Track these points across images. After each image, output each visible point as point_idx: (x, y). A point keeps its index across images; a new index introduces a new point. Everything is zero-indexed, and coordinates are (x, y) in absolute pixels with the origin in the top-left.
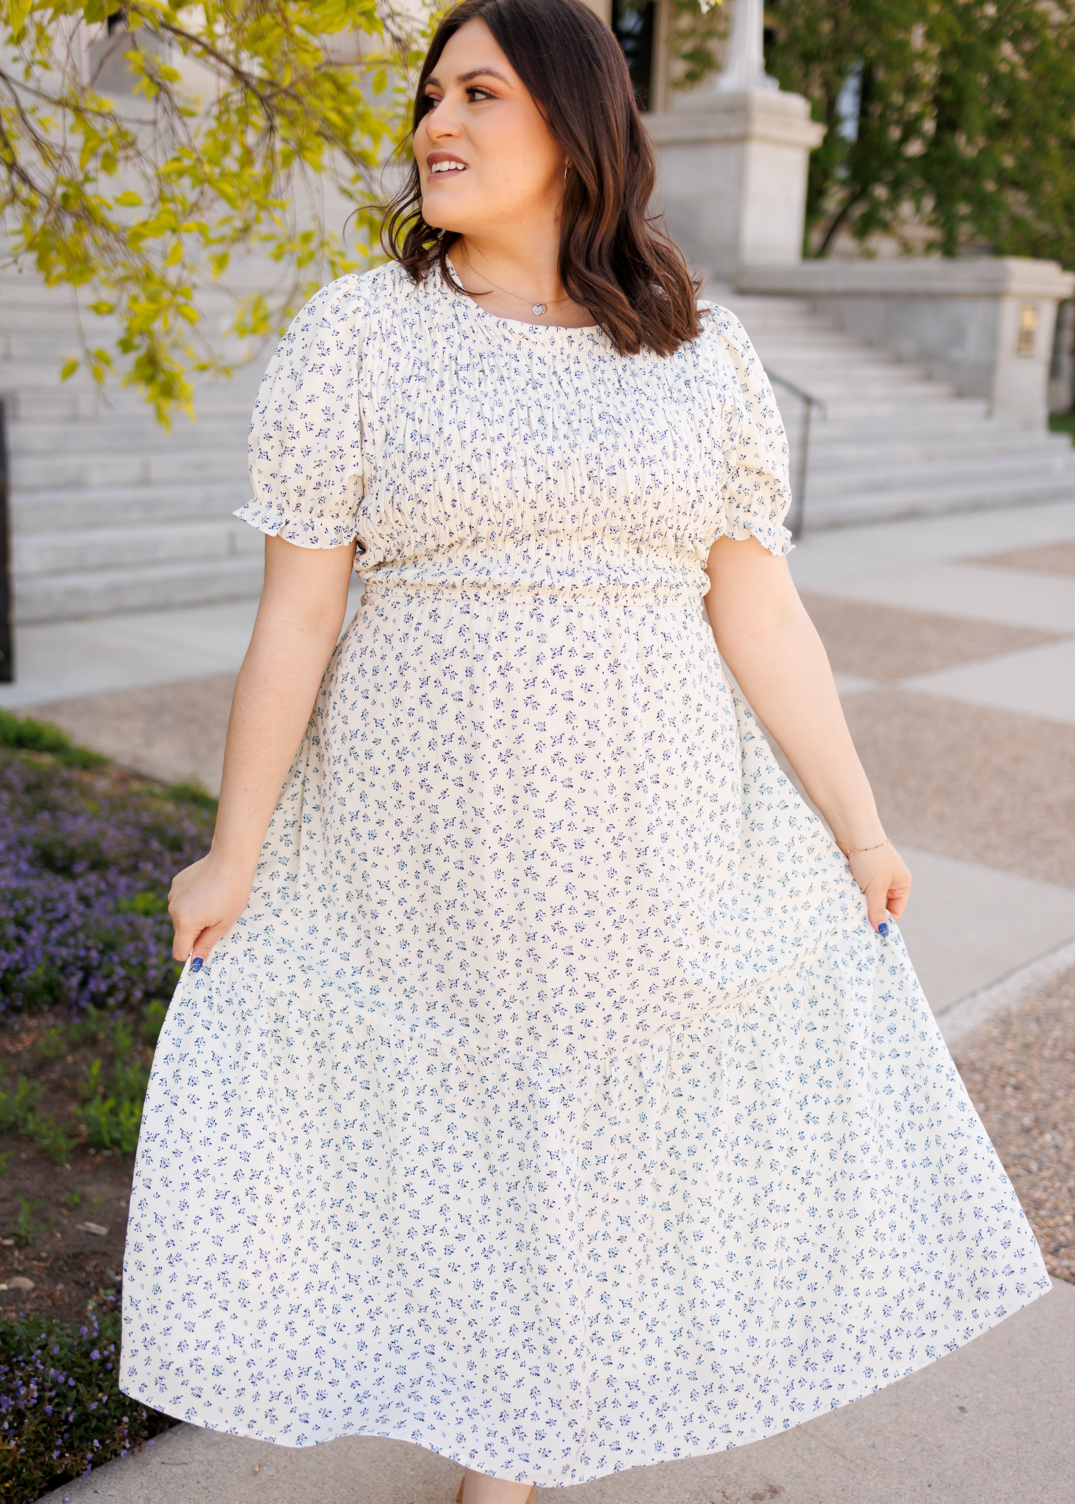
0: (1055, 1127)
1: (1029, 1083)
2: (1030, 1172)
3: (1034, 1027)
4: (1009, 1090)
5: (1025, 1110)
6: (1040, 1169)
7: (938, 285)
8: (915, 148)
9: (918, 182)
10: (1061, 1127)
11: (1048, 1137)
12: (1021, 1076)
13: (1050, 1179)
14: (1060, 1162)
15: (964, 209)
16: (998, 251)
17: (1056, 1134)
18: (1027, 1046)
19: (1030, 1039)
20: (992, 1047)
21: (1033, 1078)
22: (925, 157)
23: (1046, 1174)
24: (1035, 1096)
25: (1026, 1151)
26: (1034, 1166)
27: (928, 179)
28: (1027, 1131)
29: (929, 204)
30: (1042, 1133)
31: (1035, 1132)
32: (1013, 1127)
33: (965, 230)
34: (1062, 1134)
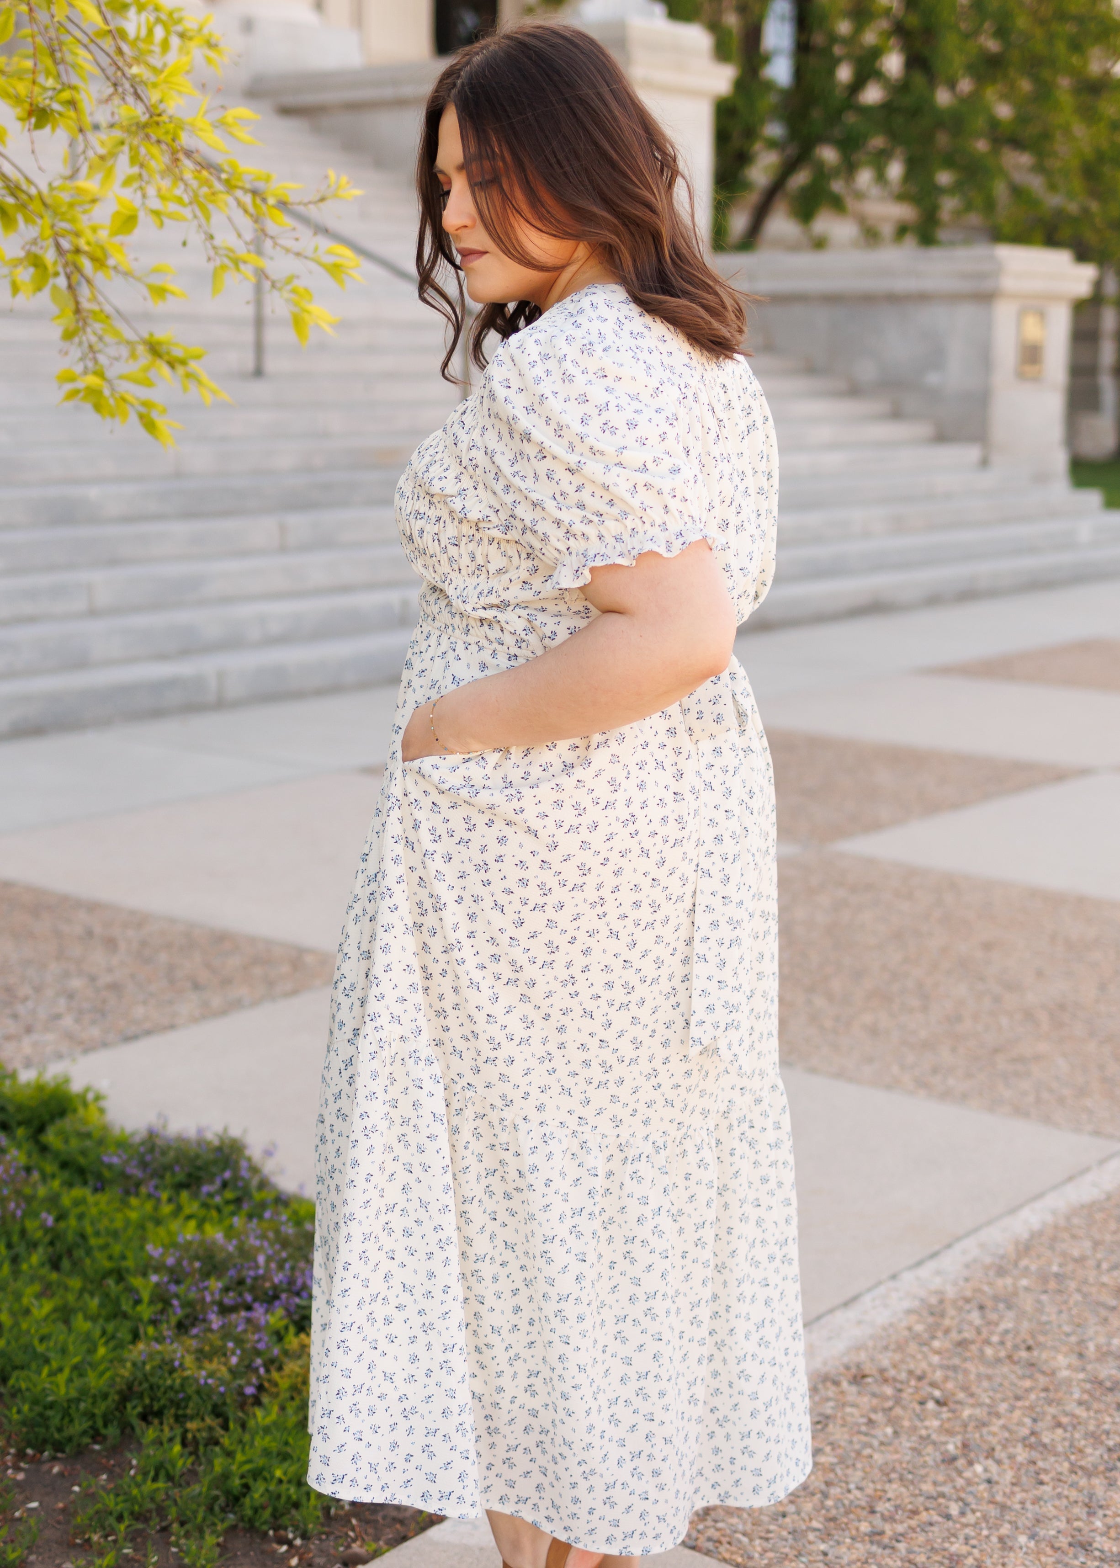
0: (990, 1453)
1: (961, 1396)
2: (948, 1517)
3: (975, 1317)
4: (931, 1405)
5: (950, 1433)
6: (963, 1514)
7: (902, 285)
8: (872, 95)
9: (878, 142)
10: (1000, 1454)
11: (979, 1468)
12: (950, 1385)
13: (975, 1525)
14: (992, 1502)
15: (944, 178)
16: (998, 236)
17: (990, 1462)
18: (962, 1344)
19: (968, 1335)
20: (913, 1347)
21: (965, 1389)
22: (887, 108)
23: (970, 1518)
24: (966, 1413)
25: (946, 1489)
26: (954, 1509)
27: (893, 136)
28: (950, 1460)
29: (895, 170)
30: (971, 1463)
31: (961, 1463)
32: (931, 1455)
33: (949, 205)
34: (999, 1462)
